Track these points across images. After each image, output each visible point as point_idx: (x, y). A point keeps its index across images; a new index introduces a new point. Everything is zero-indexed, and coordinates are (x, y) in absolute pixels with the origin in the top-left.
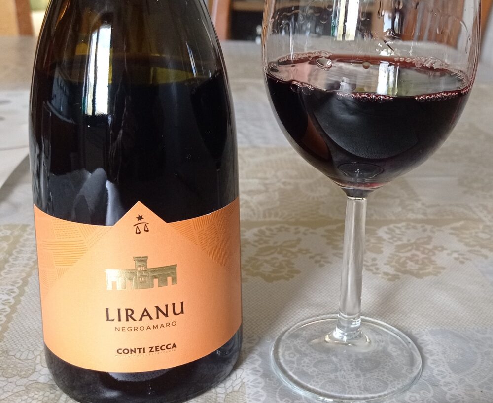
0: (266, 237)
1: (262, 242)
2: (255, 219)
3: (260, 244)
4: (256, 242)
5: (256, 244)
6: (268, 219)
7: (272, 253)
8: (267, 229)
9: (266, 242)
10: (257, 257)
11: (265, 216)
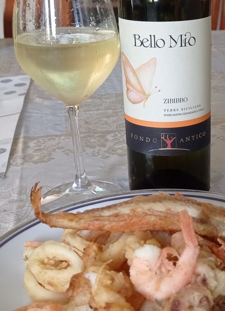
0: (119, 137)
1: (116, 140)
2: (111, 129)
3: (115, 141)
4: (112, 140)
5: (113, 141)
6: (119, 129)
7: (122, 144)
8: (118, 133)
9: (118, 139)
10: (114, 146)
11: (117, 128)
